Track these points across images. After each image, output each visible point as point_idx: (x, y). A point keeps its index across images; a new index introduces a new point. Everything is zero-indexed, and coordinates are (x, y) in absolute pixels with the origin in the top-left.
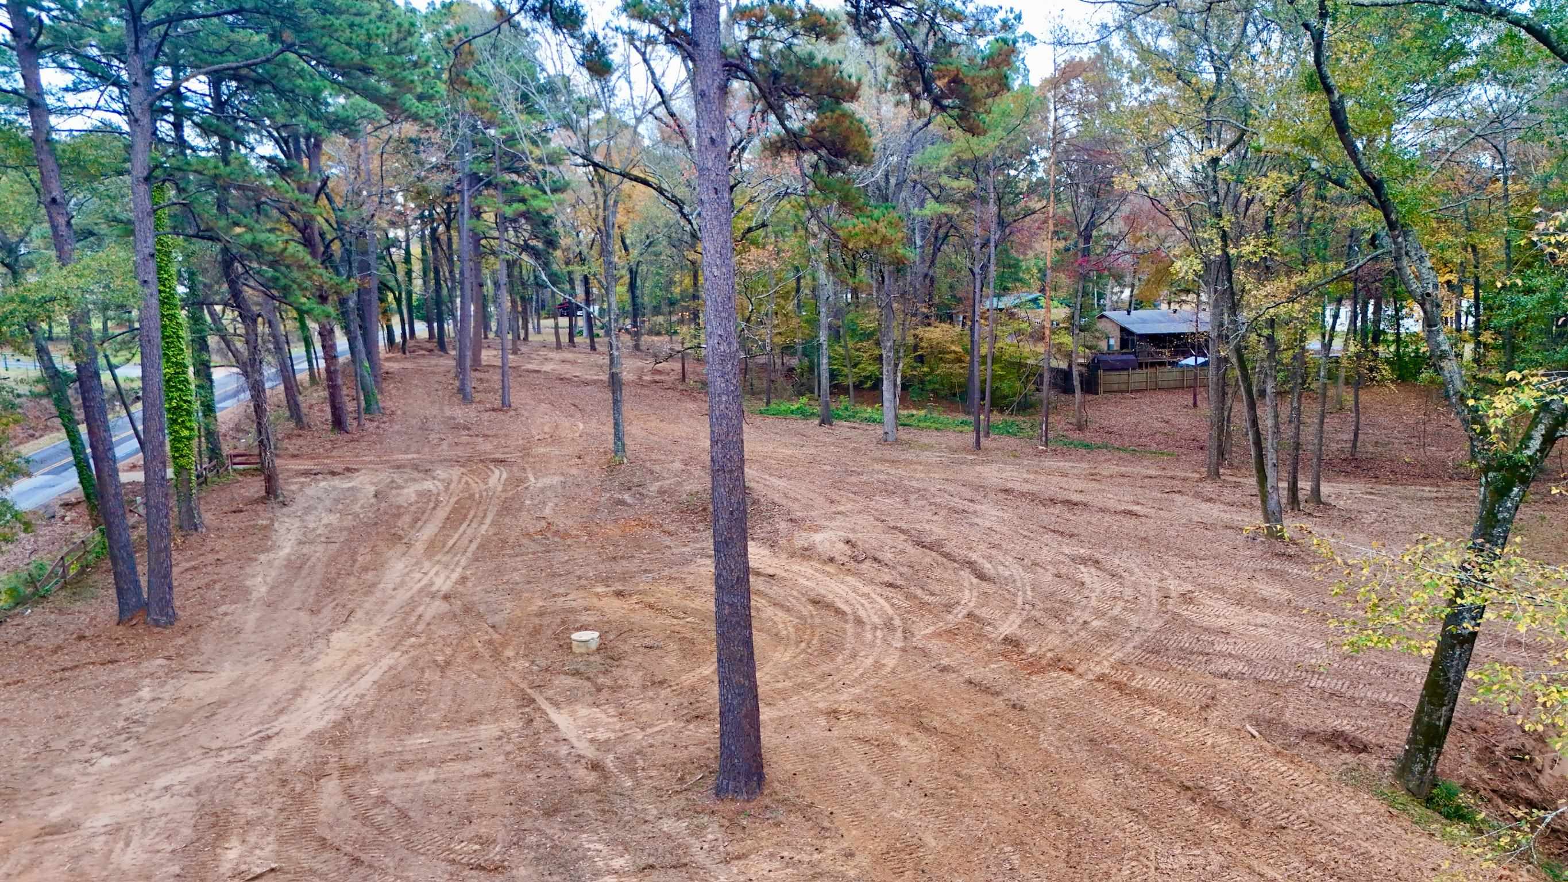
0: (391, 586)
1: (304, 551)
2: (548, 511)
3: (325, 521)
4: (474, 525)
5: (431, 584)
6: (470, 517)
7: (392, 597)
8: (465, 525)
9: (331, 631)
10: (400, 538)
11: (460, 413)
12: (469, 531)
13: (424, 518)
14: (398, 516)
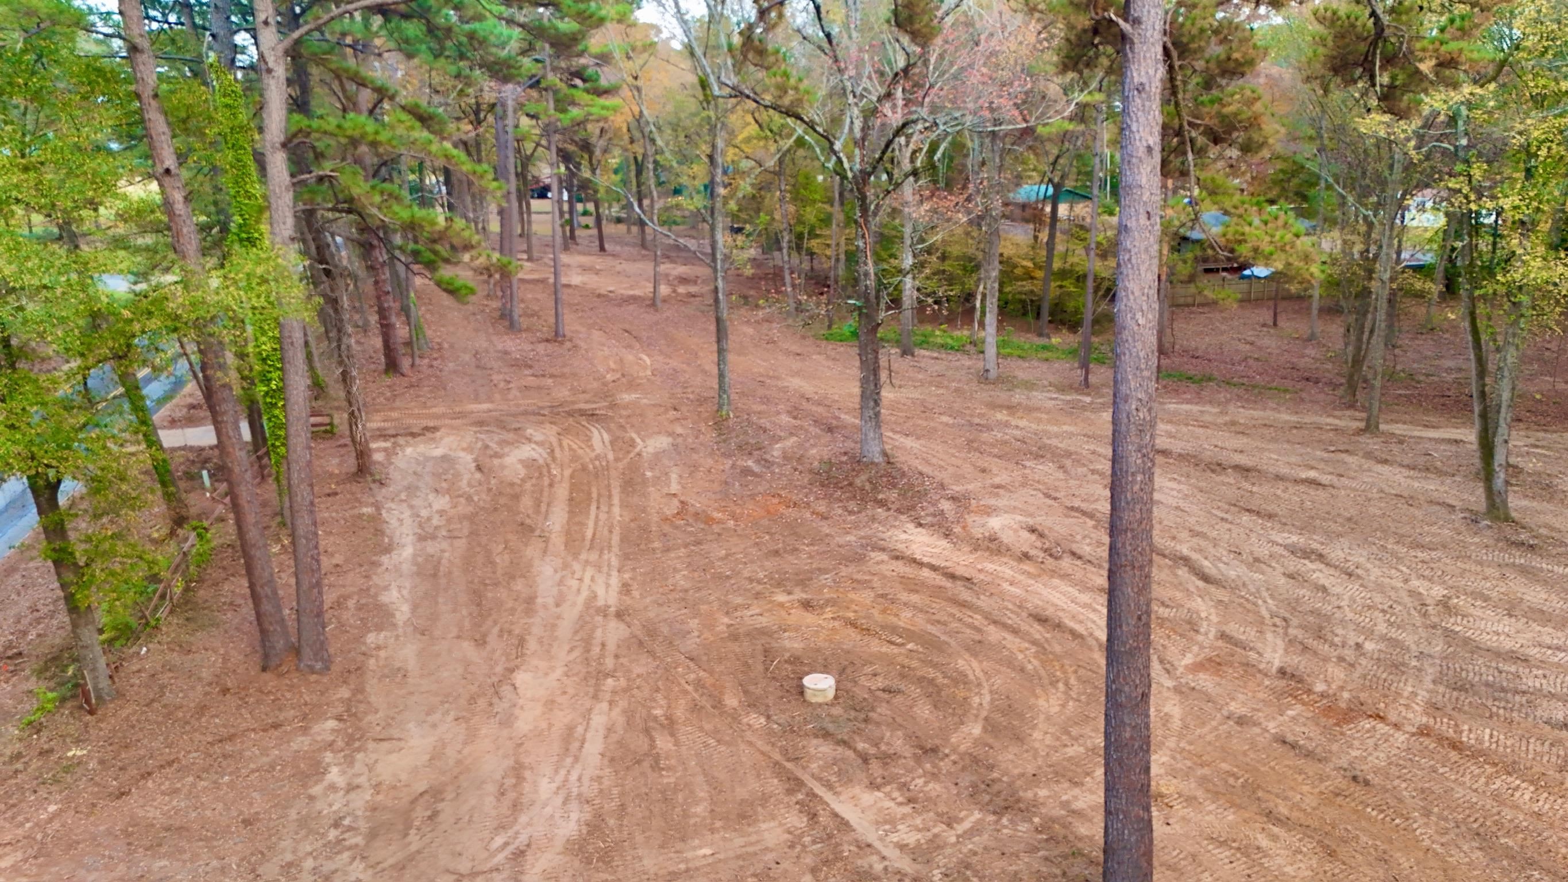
0: (550, 601)
1: (430, 550)
2: (675, 488)
3: (436, 506)
4: (604, 508)
5: (594, 597)
6: (594, 495)
7: (559, 617)
8: (593, 507)
9: (512, 671)
10: (532, 530)
11: (514, 345)
12: (603, 516)
13: (545, 499)
14: (516, 497)
